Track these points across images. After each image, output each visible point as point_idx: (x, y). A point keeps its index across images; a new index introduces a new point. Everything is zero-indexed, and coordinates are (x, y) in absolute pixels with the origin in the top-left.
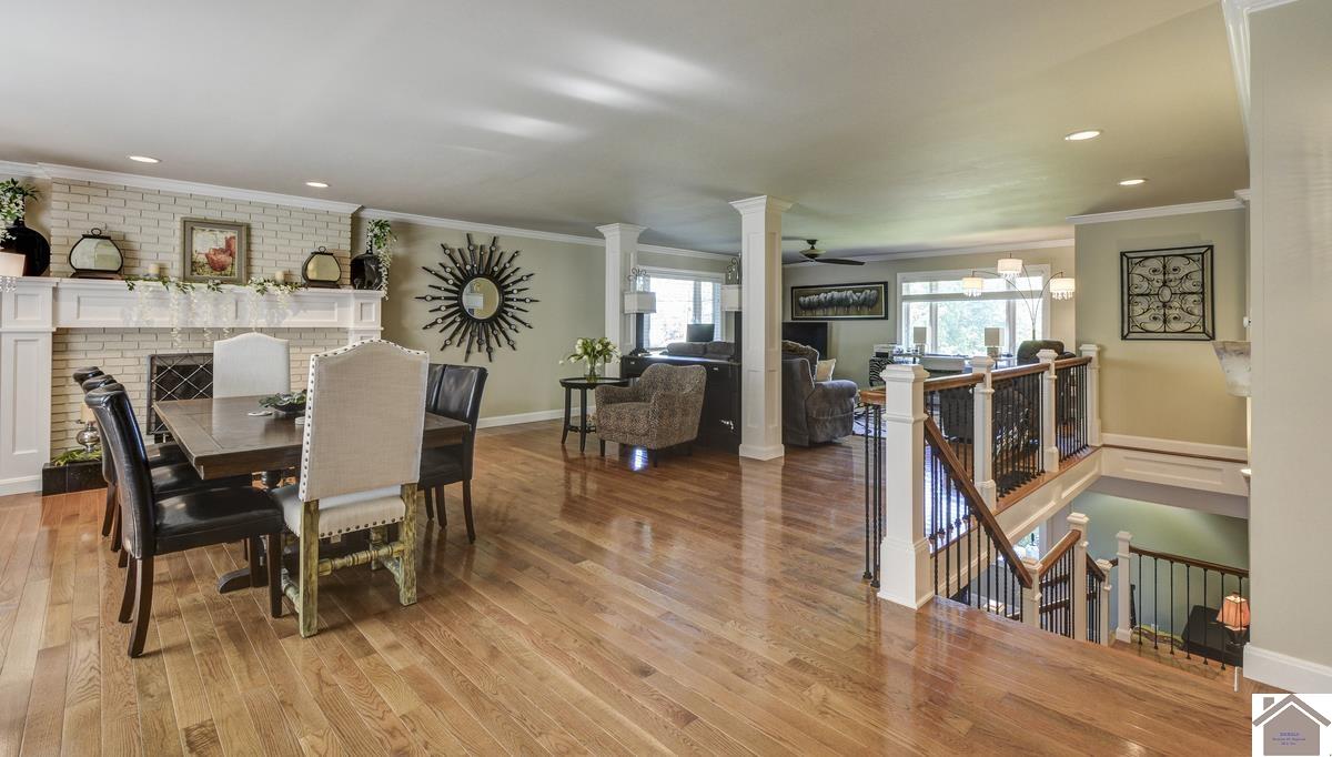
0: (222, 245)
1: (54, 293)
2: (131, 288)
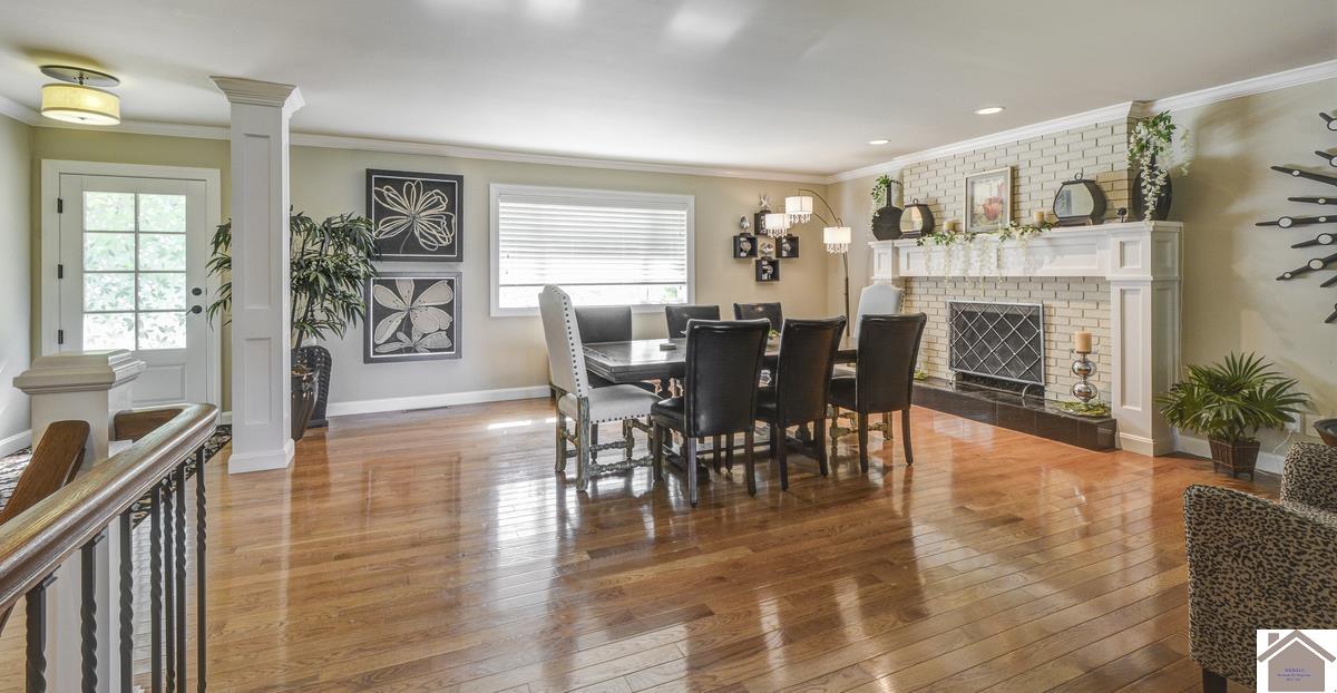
0: (994, 193)
1: (896, 250)
2: (920, 244)
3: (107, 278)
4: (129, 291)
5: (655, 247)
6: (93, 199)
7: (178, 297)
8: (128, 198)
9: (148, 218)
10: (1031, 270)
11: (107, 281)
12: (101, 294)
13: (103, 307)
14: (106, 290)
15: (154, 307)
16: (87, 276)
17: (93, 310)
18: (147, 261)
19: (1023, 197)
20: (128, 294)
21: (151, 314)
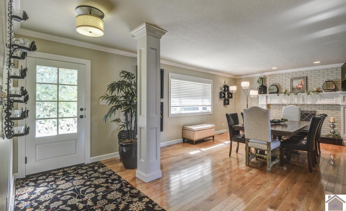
0: (300, 83)
1: (267, 97)
2: (278, 95)
3: (46, 104)
4: (54, 110)
5: (204, 95)
6: (40, 69)
7: (74, 111)
8: (55, 69)
9: (63, 79)
10: (314, 102)
11: (46, 105)
12: (43, 111)
13: (44, 116)
14: (45, 109)
15: (65, 116)
16: (37, 103)
17: (40, 118)
18: (62, 97)
19: (309, 84)
20: (54, 111)
21: (64, 119)
